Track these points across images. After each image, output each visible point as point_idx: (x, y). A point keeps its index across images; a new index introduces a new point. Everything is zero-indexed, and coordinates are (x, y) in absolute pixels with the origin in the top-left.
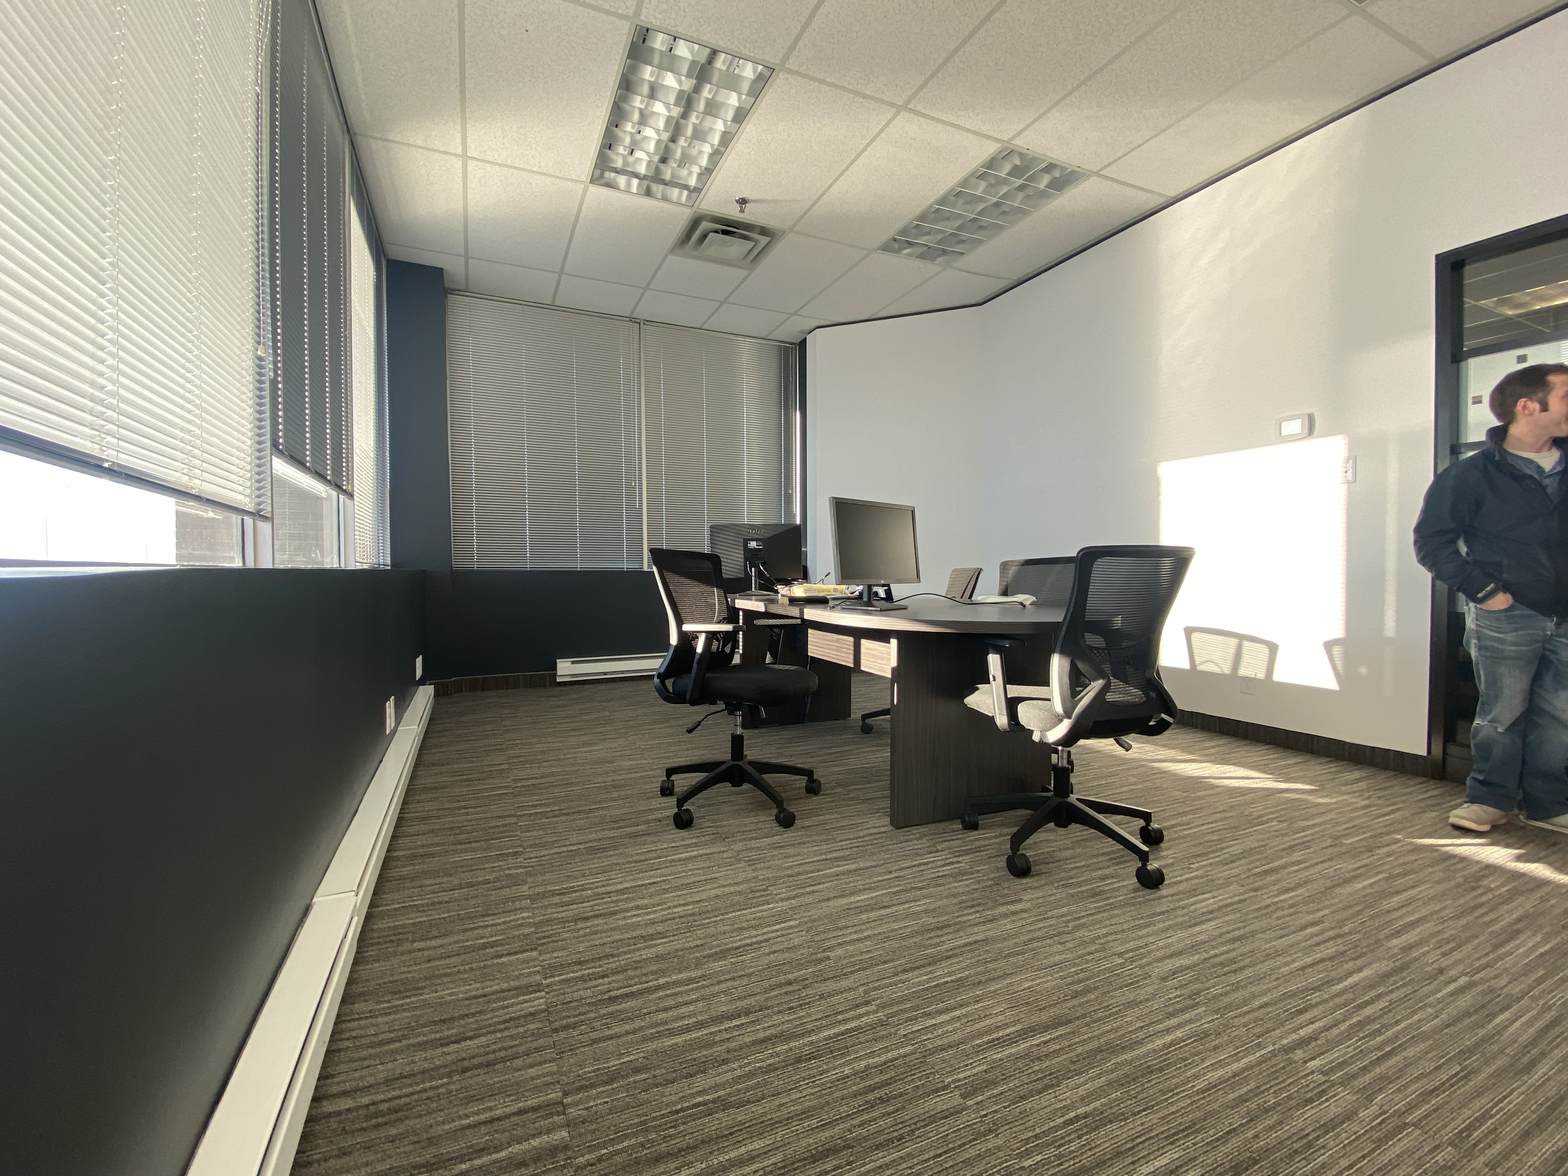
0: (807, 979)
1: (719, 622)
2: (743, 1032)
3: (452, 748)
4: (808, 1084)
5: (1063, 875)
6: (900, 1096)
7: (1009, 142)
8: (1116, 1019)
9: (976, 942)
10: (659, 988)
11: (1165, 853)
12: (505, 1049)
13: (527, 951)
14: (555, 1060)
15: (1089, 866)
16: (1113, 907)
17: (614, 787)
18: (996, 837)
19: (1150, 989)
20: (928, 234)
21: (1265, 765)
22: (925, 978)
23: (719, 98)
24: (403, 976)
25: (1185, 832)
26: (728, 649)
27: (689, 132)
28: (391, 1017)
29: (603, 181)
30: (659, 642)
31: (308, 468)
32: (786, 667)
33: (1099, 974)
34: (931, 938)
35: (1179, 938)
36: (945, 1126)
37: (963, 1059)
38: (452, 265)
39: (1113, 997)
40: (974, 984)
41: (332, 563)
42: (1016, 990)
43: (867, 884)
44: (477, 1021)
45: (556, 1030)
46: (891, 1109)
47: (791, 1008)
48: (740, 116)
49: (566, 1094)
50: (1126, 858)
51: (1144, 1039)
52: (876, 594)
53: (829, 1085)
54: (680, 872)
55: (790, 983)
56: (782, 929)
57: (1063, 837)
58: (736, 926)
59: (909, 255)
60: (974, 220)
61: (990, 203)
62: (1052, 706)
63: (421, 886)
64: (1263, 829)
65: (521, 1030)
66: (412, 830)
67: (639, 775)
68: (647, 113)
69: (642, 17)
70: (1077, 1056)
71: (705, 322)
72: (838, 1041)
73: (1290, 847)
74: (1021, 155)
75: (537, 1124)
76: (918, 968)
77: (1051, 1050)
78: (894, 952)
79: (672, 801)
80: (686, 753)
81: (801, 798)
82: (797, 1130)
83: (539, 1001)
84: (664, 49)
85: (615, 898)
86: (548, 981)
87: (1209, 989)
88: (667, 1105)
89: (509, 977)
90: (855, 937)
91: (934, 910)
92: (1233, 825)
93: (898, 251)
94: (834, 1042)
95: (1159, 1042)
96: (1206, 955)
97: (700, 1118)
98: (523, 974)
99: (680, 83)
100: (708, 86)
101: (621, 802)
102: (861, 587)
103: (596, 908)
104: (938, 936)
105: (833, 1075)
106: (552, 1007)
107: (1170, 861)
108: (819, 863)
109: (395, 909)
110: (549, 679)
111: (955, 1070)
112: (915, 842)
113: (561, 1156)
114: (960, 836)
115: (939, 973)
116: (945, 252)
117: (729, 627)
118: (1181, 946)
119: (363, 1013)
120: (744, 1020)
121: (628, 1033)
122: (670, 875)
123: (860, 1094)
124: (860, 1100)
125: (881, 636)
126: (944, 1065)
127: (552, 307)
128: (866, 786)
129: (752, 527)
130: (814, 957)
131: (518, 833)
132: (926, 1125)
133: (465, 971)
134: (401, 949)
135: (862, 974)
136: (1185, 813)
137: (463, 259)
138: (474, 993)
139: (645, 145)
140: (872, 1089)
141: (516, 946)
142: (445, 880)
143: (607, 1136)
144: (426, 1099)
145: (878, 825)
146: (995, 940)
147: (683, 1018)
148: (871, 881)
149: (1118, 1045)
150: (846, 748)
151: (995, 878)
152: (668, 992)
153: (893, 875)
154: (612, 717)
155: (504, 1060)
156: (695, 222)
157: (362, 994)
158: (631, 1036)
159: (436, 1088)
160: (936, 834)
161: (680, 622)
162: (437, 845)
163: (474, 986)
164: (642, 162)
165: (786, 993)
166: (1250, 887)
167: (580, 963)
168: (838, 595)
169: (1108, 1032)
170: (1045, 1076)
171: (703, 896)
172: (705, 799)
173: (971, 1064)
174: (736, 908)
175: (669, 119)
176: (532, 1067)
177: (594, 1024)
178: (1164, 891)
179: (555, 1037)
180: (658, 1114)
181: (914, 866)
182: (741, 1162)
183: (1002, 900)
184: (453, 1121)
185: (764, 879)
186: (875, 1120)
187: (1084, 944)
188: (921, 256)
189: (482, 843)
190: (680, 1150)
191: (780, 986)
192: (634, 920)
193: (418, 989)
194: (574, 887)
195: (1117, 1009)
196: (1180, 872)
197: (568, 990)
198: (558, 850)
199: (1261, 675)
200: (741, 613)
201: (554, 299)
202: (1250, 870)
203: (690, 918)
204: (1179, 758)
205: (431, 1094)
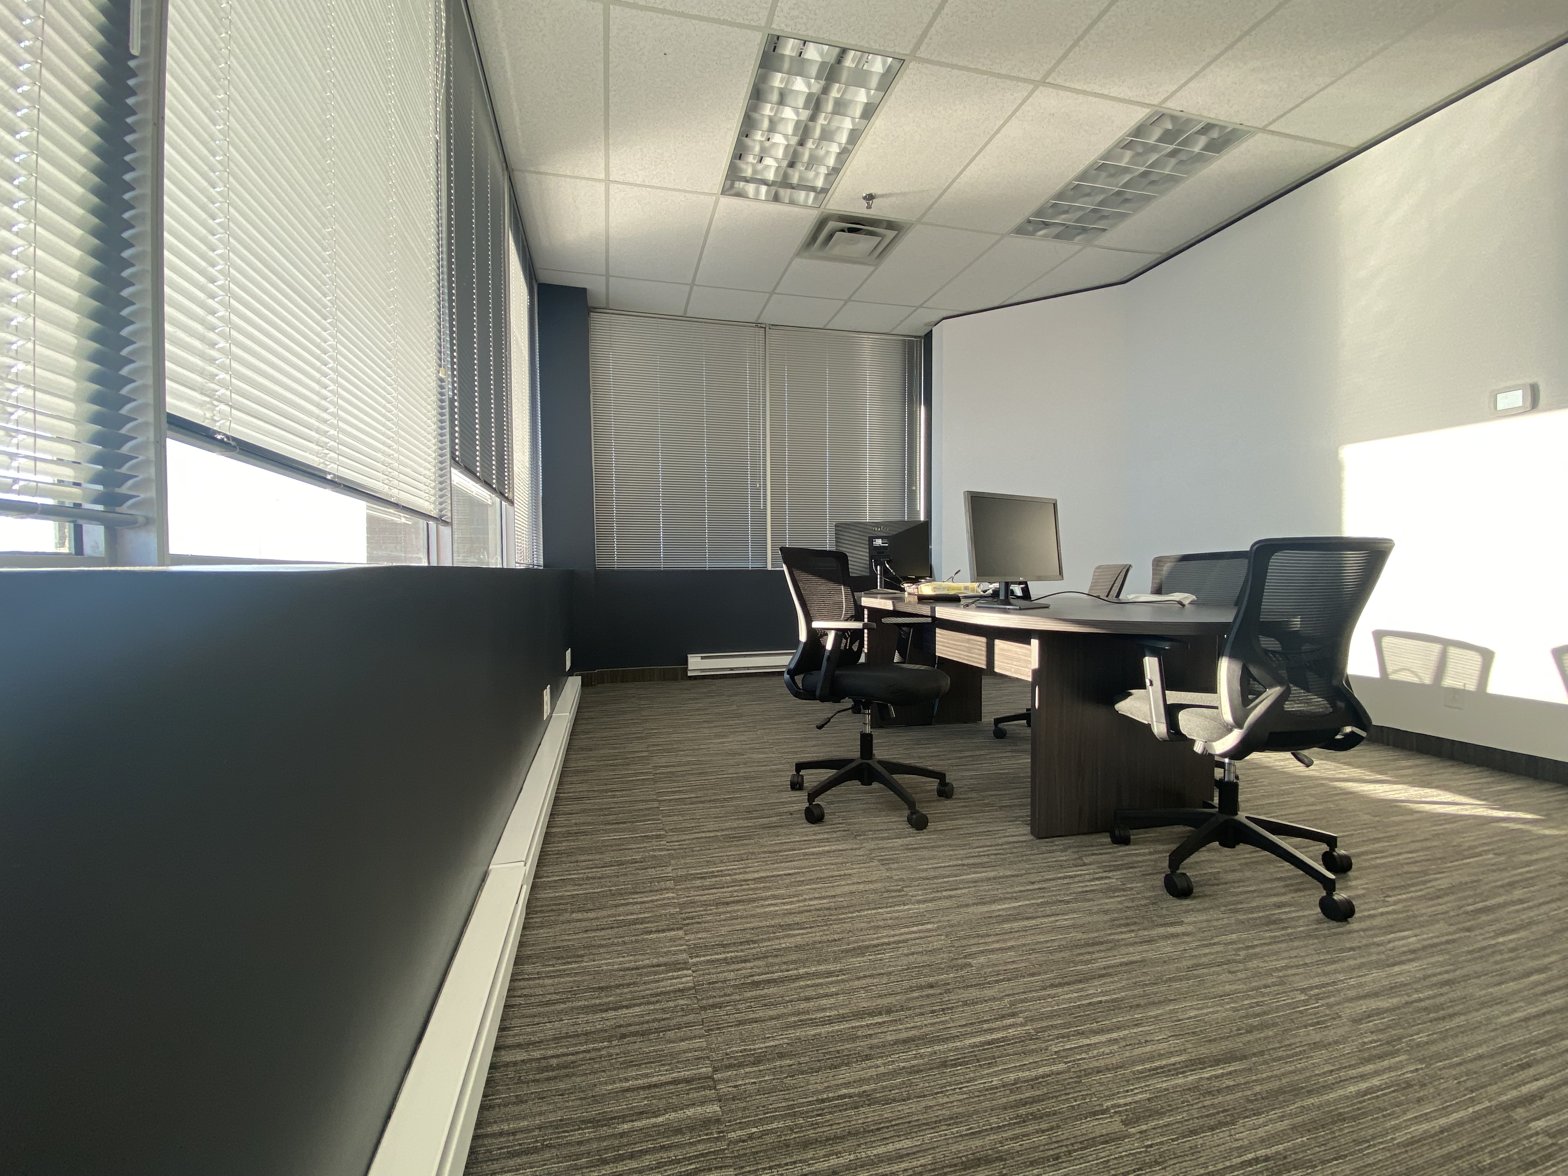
0: (948, 984)
1: (846, 620)
2: (886, 1030)
3: (598, 735)
4: (955, 1089)
5: (1230, 899)
6: (1054, 1114)
7: (1159, 105)
8: (1301, 1059)
9: (1132, 963)
10: (799, 978)
11: (1354, 883)
12: (659, 1020)
13: (673, 929)
14: (704, 1036)
15: (1261, 891)
16: (1292, 938)
17: (746, 778)
18: (1150, 853)
19: (1341, 1031)
20: (1066, 212)
21: (1476, 789)
22: (1076, 995)
23: (848, 97)
24: (565, 944)
25: (1379, 861)
26: (855, 648)
27: (817, 133)
28: (556, 980)
29: (733, 192)
30: (788, 640)
31: (478, 478)
32: (917, 667)
33: (1277, 1010)
34: (1082, 954)
35: (1376, 977)
36: (1105, 1152)
37: (1122, 1084)
38: (594, 285)
39: (1295, 1036)
40: (1131, 1007)
41: (496, 563)
42: (1181, 1017)
43: (1008, 893)
44: (631, 992)
45: (704, 1008)
46: (1044, 1126)
47: (933, 1012)
48: (869, 112)
49: (715, 1070)
50: (1306, 886)
51: (1333, 1084)
52: (1012, 592)
53: (977, 1094)
54: (814, 866)
55: (931, 986)
56: (920, 932)
57: (1229, 858)
58: (873, 924)
59: (1045, 236)
60: (1119, 193)
61: (1137, 173)
62: (1220, 715)
63: (577, 862)
64: (1476, 862)
65: (672, 1004)
66: (567, 809)
67: (768, 768)
68: (776, 119)
69: (774, 26)
70: (1255, 1095)
71: (829, 322)
72: (984, 1050)
73: (1510, 884)
74: (1173, 118)
75: (691, 1096)
76: (1068, 984)
77: (1224, 1086)
78: (1041, 965)
79: (803, 796)
80: (813, 749)
81: (934, 801)
82: (946, 1135)
83: (686, 979)
84: (794, 54)
85: (753, 886)
86: (695, 960)
87: (1412, 1036)
88: (814, 1093)
89: (659, 953)
90: (997, 946)
91: (1082, 926)
92: (1439, 856)
93: (1033, 233)
94: (979, 1050)
95: (1352, 1089)
96: (1407, 998)
97: (846, 1110)
98: (670, 951)
99: (809, 85)
100: (837, 85)
101: (753, 793)
102: (997, 585)
103: (735, 894)
104: (1089, 953)
105: (979, 1084)
106: (699, 985)
107: (1361, 892)
108: (955, 868)
109: (555, 881)
110: (682, 674)
111: (1114, 1095)
112: (1059, 853)
113: (714, 1129)
114: (1108, 851)
115: (1091, 992)
116: (1084, 230)
117: (857, 625)
118: (1376, 987)
119: (532, 974)
120: (885, 1018)
121: (772, 1018)
122: (804, 868)
123: (1011, 1107)
124: (1011, 1113)
125: (1021, 636)
126: (1101, 1088)
127: (684, 318)
128: (1002, 793)
129: (877, 525)
130: (954, 962)
131: (660, 817)
132: (1086, 1148)
133: (618, 944)
134: (561, 918)
135: (1005, 984)
136: (1377, 840)
137: (604, 278)
138: (627, 965)
139: (773, 152)
140: (1024, 1103)
141: (663, 924)
142: (597, 857)
143: (757, 1115)
144: (590, 1059)
145: (1017, 833)
146: (1154, 963)
147: (824, 1010)
148: (1012, 890)
149: (1303, 1088)
150: (978, 753)
151: (1151, 896)
152: (809, 982)
153: (1036, 886)
154: (740, 711)
155: (657, 1031)
156: (821, 223)
157: (530, 957)
158: (774, 1022)
159: (599, 1050)
160: (1082, 846)
161: (809, 620)
162: (589, 824)
163: (627, 959)
164: (770, 169)
165: (928, 996)
166: (1461, 926)
167: (724, 946)
168: (970, 594)
169: (1291, 1072)
170: (1218, 1113)
171: (839, 891)
172: (834, 795)
173: (1132, 1090)
174: (872, 906)
175: (798, 123)
176: (683, 1040)
177: (739, 1006)
178: (1354, 925)
179: (704, 1015)
180: (805, 1100)
181: (1060, 878)
182: (890, 1159)
183: (1160, 921)
184: (614, 1082)
185: (900, 880)
186: (1028, 1135)
187: (1257, 975)
188: (1057, 237)
189: (628, 824)
190: (828, 1139)
191: (921, 988)
192: (772, 909)
193: (578, 956)
194: (713, 872)
195: (1301, 1049)
196: (1373, 905)
197: (713, 971)
198: (697, 835)
199: (1471, 686)
200: (866, 612)
201: (686, 311)
202: (1460, 908)
203: (826, 912)
204: (1367, 778)
205: (593, 1054)
